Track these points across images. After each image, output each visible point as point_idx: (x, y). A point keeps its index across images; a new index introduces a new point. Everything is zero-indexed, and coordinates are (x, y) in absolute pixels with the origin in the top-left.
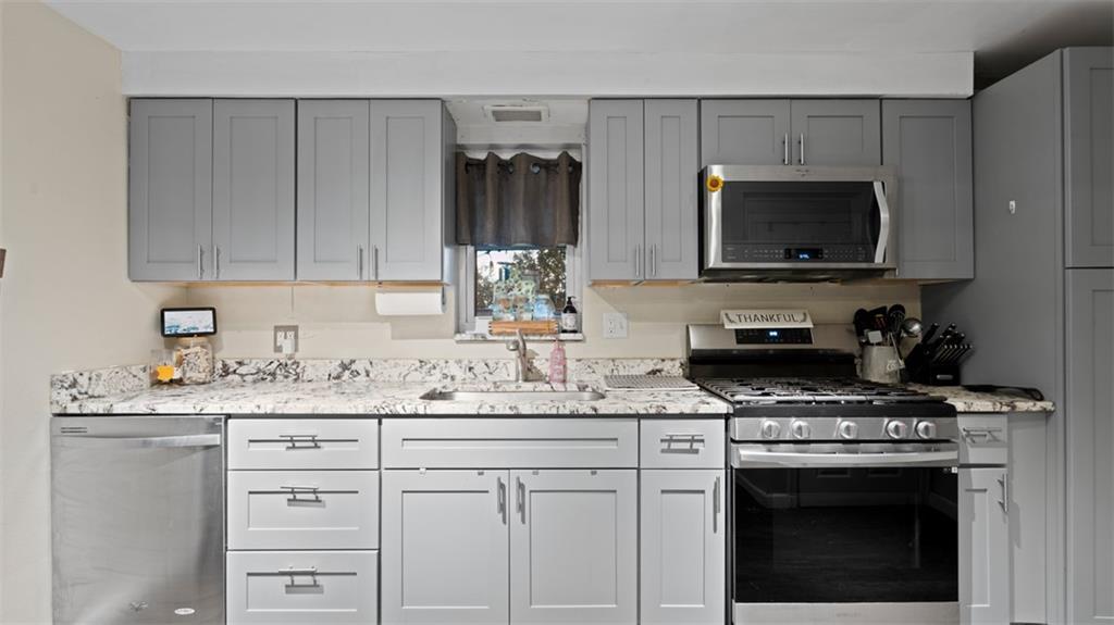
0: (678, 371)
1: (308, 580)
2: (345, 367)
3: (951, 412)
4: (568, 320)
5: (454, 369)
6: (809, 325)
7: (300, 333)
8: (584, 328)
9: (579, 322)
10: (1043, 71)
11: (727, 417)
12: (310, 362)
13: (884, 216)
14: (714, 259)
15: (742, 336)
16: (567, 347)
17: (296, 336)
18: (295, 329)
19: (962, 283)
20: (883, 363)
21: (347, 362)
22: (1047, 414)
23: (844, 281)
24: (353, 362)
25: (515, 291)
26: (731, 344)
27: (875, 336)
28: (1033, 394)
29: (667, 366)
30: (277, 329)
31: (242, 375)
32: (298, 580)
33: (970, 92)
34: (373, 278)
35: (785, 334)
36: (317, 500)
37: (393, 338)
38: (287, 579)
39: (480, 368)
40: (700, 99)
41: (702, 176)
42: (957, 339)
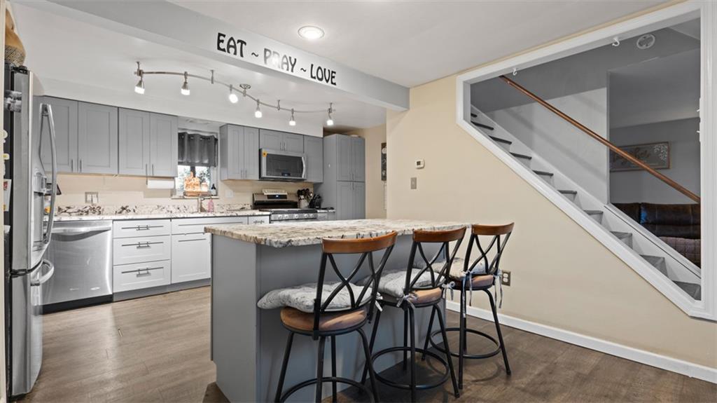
0: (250, 208)
1: (146, 272)
2: (123, 209)
3: (317, 212)
4: (213, 192)
5: (171, 208)
6: (286, 194)
7: (99, 195)
8: (219, 194)
9: (217, 193)
10: (334, 136)
11: (270, 215)
12: (106, 207)
13: (304, 166)
14: (264, 175)
15: (269, 197)
16: (213, 200)
17: (97, 197)
18: (97, 193)
19: (321, 183)
20: (304, 204)
21: (124, 206)
22: (334, 212)
23: (295, 182)
24: (127, 207)
25: (192, 181)
26: (266, 199)
27: (302, 197)
28: (332, 209)
29: (246, 206)
30: (86, 193)
31: (70, 213)
32: (141, 272)
33: (322, 136)
34: (151, 175)
35: (281, 196)
36: (148, 246)
37: (144, 197)
38: (137, 273)
39: (182, 208)
40: (259, 129)
41: (260, 151)
42: (320, 197)
